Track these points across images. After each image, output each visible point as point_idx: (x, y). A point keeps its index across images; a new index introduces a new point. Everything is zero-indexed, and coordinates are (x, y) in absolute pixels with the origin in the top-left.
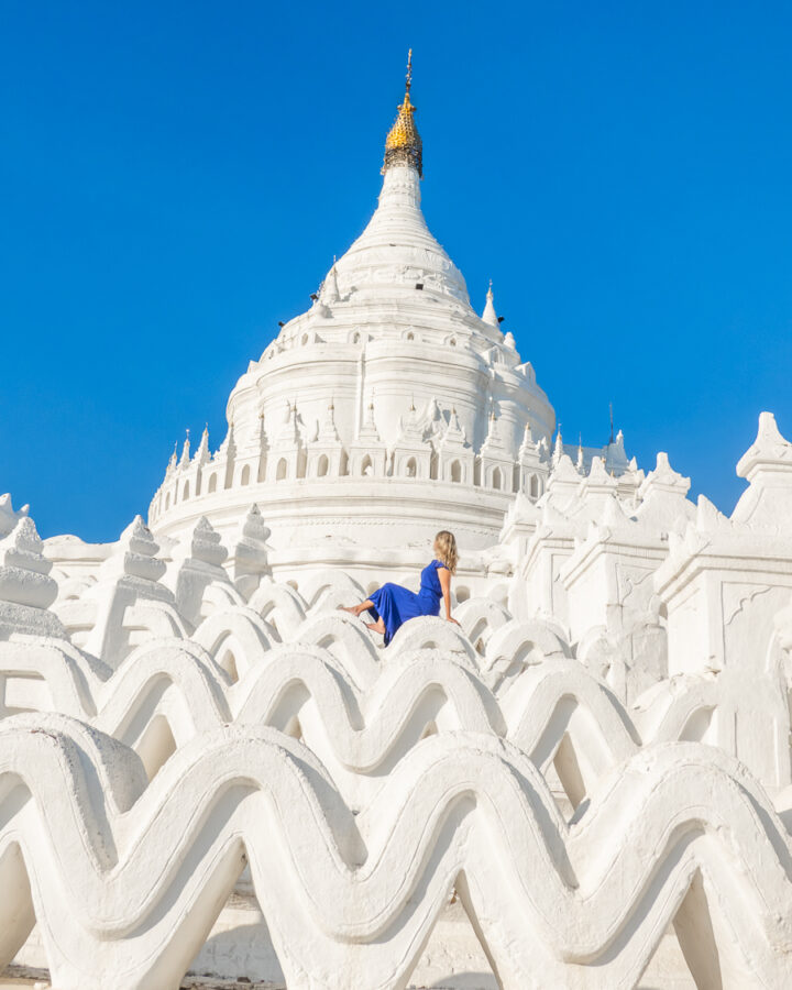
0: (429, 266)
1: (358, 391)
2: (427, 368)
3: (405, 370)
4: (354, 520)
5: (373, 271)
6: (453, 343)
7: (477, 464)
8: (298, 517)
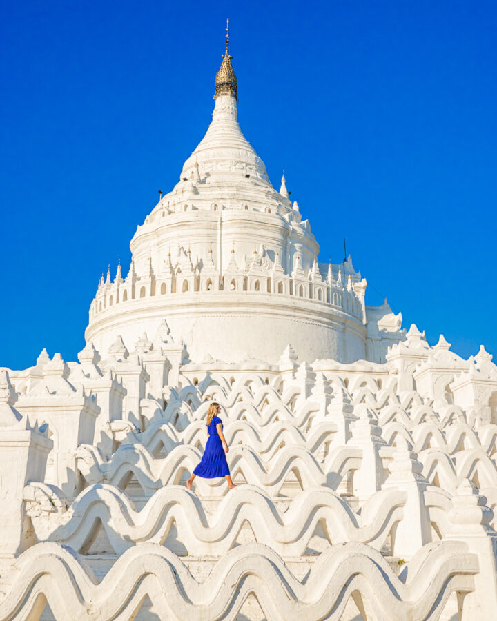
0: (249, 162)
1: (219, 239)
2: (257, 226)
3: (245, 227)
4: (229, 315)
5: (217, 163)
6: (269, 211)
7: (291, 282)
8: (197, 313)
